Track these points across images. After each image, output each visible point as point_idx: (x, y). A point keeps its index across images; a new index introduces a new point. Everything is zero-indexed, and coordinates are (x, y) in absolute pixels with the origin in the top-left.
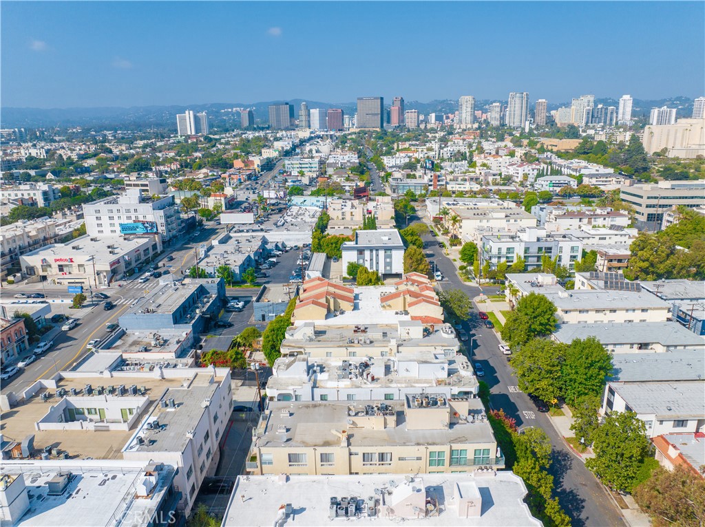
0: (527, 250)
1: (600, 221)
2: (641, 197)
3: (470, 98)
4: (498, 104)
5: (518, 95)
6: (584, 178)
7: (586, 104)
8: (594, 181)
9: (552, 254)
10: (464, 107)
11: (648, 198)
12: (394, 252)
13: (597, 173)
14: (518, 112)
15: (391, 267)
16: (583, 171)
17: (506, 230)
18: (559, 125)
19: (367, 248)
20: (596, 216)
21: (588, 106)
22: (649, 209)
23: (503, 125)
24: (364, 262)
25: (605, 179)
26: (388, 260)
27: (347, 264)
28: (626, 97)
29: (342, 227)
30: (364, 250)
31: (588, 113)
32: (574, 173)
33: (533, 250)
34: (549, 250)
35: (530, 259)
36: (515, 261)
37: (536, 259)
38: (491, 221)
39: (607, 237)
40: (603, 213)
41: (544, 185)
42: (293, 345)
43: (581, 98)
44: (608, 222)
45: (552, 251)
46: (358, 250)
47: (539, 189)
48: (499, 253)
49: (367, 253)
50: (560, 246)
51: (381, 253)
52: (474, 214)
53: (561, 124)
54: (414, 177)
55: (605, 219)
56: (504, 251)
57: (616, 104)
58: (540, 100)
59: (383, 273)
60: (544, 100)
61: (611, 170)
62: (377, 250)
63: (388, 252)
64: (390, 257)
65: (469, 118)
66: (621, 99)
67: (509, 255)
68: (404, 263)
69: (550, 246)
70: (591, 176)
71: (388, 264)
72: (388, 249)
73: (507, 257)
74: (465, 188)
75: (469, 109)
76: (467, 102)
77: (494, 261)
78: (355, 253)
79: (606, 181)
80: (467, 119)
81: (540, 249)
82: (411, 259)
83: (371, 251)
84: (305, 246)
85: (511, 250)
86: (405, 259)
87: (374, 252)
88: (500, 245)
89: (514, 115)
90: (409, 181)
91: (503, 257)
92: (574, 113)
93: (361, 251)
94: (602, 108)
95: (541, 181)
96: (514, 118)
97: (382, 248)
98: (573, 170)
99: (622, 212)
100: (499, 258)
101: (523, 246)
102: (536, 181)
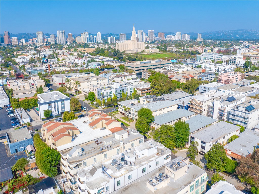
0: (116, 91)
1: (128, 77)
2: (134, 67)
3: (41, 32)
4: (53, 35)
5: (61, 31)
6: (105, 62)
7: (86, 35)
8: (108, 63)
9: (125, 92)
10: (39, 36)
11: (136, 67)
12: (65, 102)
13: (108, 60)
14: (61, 38)
15: (64, 108)
16: (104, 60)
17: (103, 85)
18: (78, 43)
19: (52, 102)
20: (126, 76)
21: (87, 36)
22: (136, 71)
23: (56, 43)
24: (51, 109)
25: (112, 62)
26: (63, 106)
27: (43, 112)
28: (99, 33)
29: (22, 94)
30: (51, 103)
31: (88, 39)
32: (100, 61)
33: (119, 91)
34: (123, 90)
35: (118, 95)
36: (113, 96)
37: (119, 95)
38: (92, 82)
39: (133, 83)
40: (128, 74)
41: (92, 66)
42: (74, 161)
43: (84, 33)
44: (130, 77)
45: (125, 90)
46: (48, 104)
47: (90, 67)
48: (107, 94)
49: (53, 105)
50: (127, 88)
51: (60, 103)
52: (84, 80)
53: (79, 42)
54: (37, 66)
55: (129, 76)
56: (109, 93)
57: (96, 35)
58: (69, 34)
59: (61, 112)
60: (71, 34)
61: (112, 59)
62: (57, 102)
63: (63, 102)
64: (64, 104)
65: (42, 41)
66: (97, 34)
67: (110, 95)
68: (71, 106)
69: (124, 89)
70: (107, 61)
71: (63, 108)
72: (62, 101)
73: (110, 96)
74: (63, 69)
75: (41, 37)
76: (40, 34)
77: (105, 98)
78: (47, 105)
79: (112, 63)
80: (41, 41)
81: (120, 90)
82: (74, 103)
83: (55, 103)
84: (6, 106)
85: (111, 93)
86: (70, 104)
87: (56, 103)
88: (107, 91)
89: (60, 39)
90: (35, 68)
91: (109, 96)
92: (82, 39)
93: (49, 104)
94: (92, 37)
95: (90, 64)
96: (60, 40)
97: (59, 101)
98: (99, 59)
99: (132, 73)
100: (107, 96)
101: (115, 90)
102: (88, 64)
